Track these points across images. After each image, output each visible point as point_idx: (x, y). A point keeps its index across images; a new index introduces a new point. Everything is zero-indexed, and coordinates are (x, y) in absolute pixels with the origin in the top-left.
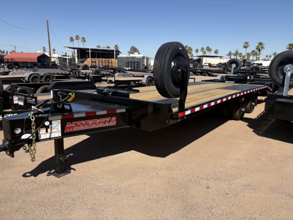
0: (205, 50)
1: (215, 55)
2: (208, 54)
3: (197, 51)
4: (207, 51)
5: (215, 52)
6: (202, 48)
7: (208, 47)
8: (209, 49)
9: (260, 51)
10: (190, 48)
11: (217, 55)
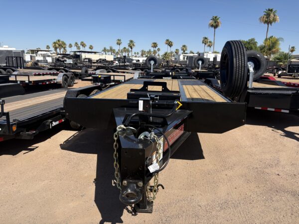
0: (79, 45)
1: (90, 50)
2: (82, 49)
3: (71, 46)
4: (81, 46)
5: (90, 48)
6: (76, 43)
7: (82, 42)
8: (83, 45)
9: (131, 48)
10: (63, 42)
11: (92, 51)
